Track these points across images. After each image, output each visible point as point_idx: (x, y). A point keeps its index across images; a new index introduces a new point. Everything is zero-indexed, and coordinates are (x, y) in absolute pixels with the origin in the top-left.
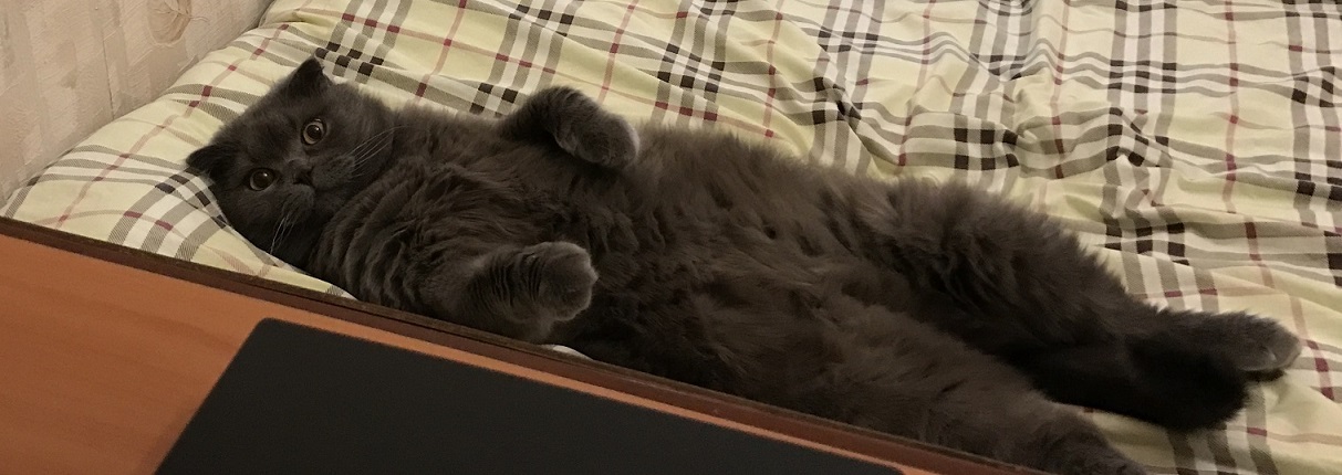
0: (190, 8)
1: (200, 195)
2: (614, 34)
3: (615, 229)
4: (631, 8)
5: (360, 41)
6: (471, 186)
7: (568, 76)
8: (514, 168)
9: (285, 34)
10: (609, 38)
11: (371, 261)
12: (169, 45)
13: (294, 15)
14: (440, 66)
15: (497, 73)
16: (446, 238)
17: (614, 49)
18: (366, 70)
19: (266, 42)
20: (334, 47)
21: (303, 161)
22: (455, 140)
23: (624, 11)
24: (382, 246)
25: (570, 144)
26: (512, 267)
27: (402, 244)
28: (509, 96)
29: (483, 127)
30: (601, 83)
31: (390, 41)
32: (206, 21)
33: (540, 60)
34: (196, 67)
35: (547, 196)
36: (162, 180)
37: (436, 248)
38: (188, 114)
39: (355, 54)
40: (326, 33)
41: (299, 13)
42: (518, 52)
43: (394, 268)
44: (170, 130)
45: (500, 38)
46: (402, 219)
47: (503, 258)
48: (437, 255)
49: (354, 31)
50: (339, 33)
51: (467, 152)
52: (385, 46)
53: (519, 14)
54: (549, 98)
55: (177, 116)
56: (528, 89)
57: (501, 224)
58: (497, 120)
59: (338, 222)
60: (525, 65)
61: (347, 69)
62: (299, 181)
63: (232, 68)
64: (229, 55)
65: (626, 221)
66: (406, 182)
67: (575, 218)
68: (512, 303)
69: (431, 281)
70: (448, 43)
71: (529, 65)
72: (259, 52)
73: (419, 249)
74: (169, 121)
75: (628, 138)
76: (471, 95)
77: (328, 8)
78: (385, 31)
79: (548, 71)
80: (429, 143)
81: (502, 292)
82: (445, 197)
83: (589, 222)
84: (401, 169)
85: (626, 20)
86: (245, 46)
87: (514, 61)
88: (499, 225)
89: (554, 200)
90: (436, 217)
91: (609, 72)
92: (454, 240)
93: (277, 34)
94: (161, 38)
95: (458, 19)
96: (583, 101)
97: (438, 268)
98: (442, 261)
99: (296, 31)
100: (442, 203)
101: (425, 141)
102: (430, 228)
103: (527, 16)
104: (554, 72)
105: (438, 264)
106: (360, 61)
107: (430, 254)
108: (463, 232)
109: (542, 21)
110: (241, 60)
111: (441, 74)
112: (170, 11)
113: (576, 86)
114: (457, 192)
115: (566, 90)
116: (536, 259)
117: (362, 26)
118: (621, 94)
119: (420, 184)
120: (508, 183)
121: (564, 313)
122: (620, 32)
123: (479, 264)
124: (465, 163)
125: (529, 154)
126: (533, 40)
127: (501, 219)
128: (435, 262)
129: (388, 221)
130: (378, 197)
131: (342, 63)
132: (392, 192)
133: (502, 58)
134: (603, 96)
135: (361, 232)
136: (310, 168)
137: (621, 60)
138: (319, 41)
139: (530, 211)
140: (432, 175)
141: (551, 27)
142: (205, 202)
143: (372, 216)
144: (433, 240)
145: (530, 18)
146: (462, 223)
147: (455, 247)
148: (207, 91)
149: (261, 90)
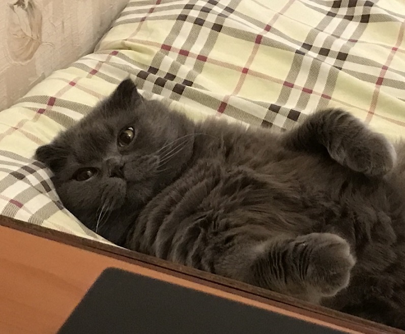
0: (41, 35)
1: (44, 183)
2: (380, 69)
3: (378, 224)
4: (395, 49)
5: (175, 67)
6: (259, 185)
7: (340, 101)
8: (294, 172)
9: (115, 59)
10: (376, 73)
11: (177, 241)
12: (23, 64)
13: (123, 44)
14: (238, 89)
15: (284, 97)
16: (236, 226)
17: (380, 81)
18: (179, 90)
19: (100, 65)
20: (154, 70)
21: (118, 159)
22: (247, 147)
23: (389, 52)
24: (186, 230)
25: (340, 156)
26: (286, 252)
27: (202, 230)
28: (294, 115)
29: (272, 139)
30: (368, 108)
31: (198, 68)
32: (53, 45)
33: (319, 88)
34: (43, 83)
35: (322, 195)
36: (15, 169)
37: (229, 233)
38: (36, 119)
39: (171, 77)
40: (148, 59)
41: (127, 42)
42: (301, 81)
43: (195, 248)
44: (22, 131)
45: (287, 68)
46: (202, 210)
47: (280, 245)
48: (230, 239)
49: (170, 59)
50: (158, 59)
51: (256, 158)
52: (195, 72)
53: (304, 50)
54: (324, 118)
55: (27, 120)
56: (309, 110)
57: (282, 216)
58: (283, 133)
59: (151, 209)
60: (307, 91)
61: (164, 88)
62: (114, 175)
63: (73, 84)
64: (71, 74)
65: (386, 219)
66: (205, 180)
67: (344, 214)
68: (286, 281)
69: (224, 259)
70: (245, 71)
71: (311, 92)
72: (94, 72)
73: (216, 234)
74: (21, 124)
75: (388, 153)
76: (263, 113)
77: (150, 40)
78: (195, 60)
79: (326, 97)
80: (223, 148)
81: (278, 272)
82: (238, 193)
83: (355, 218)
84: (200, 170)
85: (390, 59)
86: (83, 67)
87: (298, 88)
88: (281, 218)
89: (327, 199)
90: (230, 209)
91: (375, 100)
92: (243, 228)
93: (109, 58)
94: (17, 57)
95: (255, 52)
96: (351, 122)
97: (230, 249)
98: (233, 245)
99: (123, 57)
100: (234, 198)
101: (219, 147)
102: (225, 217)
103: (310, 53)
104: (330, 98)
105: (230, 246)
106: (174, 83)
107: (224, 238)
108: (251, 221)
109: (321, 57)
110: (79, 78)
111: (238, 95)
112: (25, 36)
113: (347, 109)
114: (247, 190)
115: (338, 112)
116: (306, 246)
117: (177, 55)
118: (383, 118)
119: (216, 183)
120: (289, 184)
121: (327, 291)
122: (385, 68)
123: (260, 248)
124: (255, 166)
125: (306, 161)
126: (315, 71)
127: (283, 213)
128: (227, 245)
129: (191, 211)
130: (183, 192)
131: (160, 83)
132: (194, 188)
133: (289, 85)
134: (369, 119)
135: (169, 218)
136: (122, 164)
137: (384, 91)
138: (143, 65)
139: (307, 207)
140: (228, 175)
141: (329, 63)
142: (48, 190)
143: (178, 206)
144: (227, 227)
145: (312, 55)
146: (250, 215)
147: (243, 233)
148: (52, 101)
149: (92, 102)
